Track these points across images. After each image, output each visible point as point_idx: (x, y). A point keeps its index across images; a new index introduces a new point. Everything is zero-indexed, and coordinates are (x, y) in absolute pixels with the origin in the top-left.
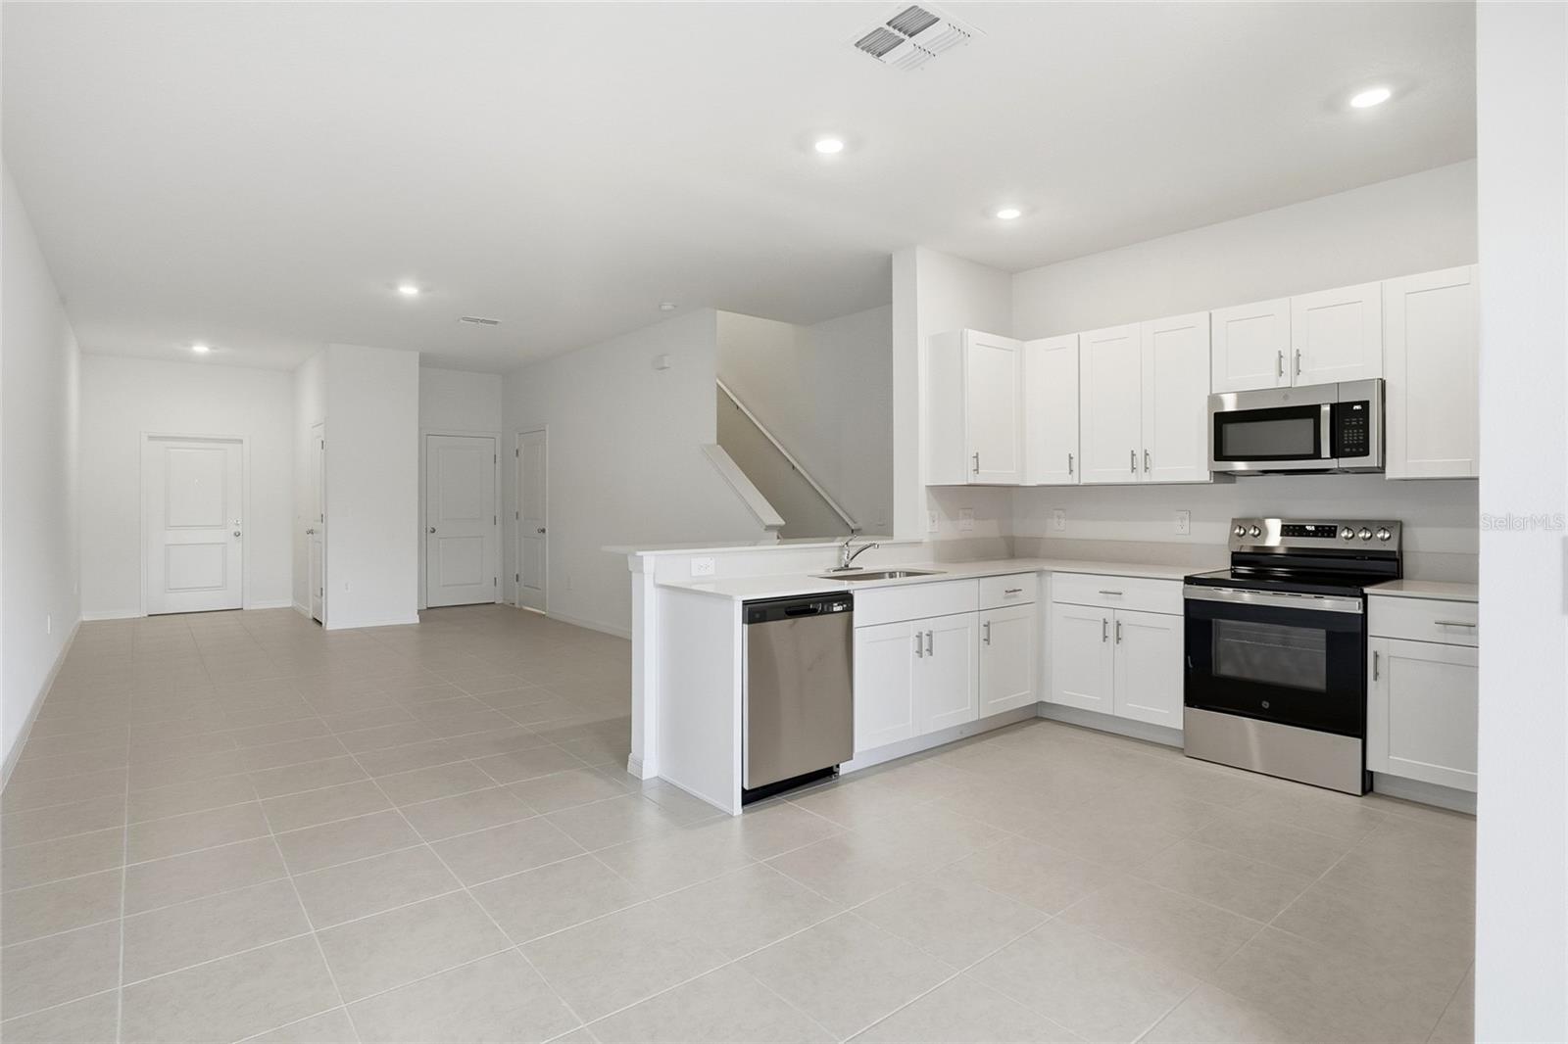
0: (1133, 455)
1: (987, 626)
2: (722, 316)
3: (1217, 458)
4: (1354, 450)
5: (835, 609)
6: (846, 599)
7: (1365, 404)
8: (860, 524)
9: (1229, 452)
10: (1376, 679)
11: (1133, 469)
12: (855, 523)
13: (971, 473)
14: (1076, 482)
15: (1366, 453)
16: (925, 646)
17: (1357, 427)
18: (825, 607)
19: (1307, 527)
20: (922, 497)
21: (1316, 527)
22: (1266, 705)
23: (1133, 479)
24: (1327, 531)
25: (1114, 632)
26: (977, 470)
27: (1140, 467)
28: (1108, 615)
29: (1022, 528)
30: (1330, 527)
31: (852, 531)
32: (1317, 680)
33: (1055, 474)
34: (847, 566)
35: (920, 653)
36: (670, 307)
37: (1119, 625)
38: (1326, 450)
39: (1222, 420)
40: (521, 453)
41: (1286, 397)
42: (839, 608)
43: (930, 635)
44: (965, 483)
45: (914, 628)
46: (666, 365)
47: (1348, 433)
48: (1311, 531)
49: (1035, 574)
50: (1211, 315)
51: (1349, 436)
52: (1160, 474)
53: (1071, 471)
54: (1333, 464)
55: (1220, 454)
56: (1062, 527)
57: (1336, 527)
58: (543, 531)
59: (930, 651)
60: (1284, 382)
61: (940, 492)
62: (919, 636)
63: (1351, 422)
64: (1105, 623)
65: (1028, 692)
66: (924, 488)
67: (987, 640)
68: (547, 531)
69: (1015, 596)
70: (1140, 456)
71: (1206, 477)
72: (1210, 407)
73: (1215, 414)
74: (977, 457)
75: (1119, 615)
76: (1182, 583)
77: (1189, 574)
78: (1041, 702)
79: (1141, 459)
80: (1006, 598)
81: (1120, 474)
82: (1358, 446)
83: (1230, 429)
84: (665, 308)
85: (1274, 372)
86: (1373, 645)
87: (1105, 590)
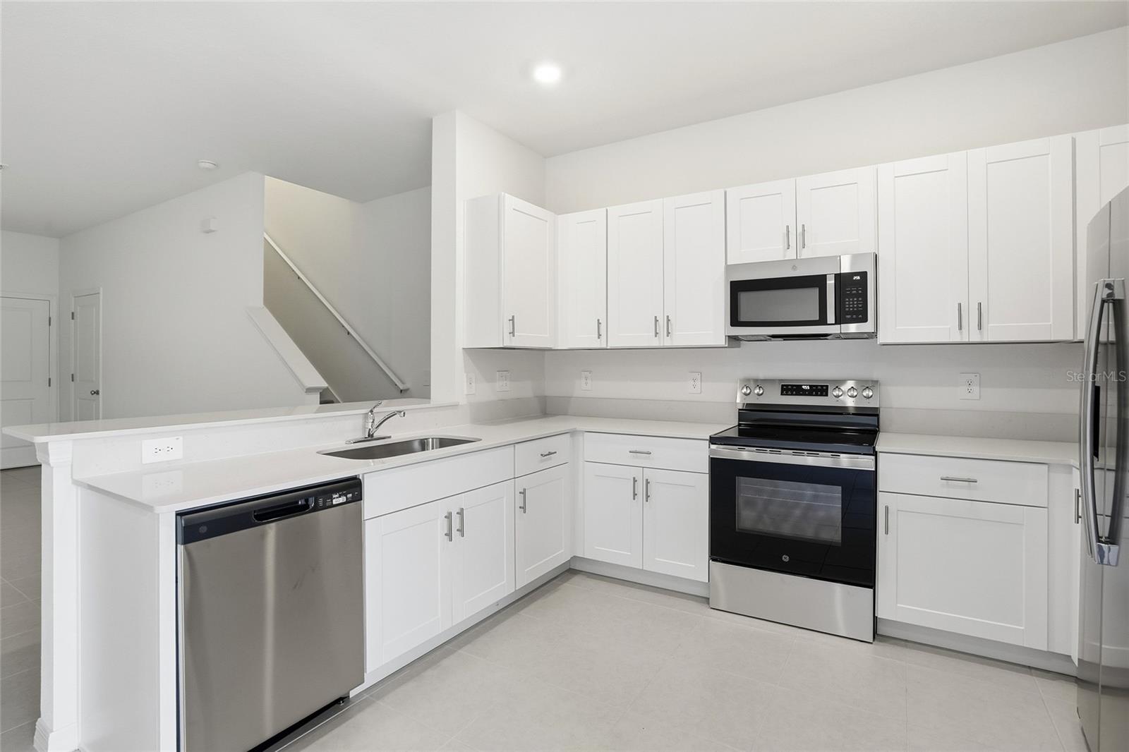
0: (656, 321)
1: (524, 493)
2: (272, 183)
3: (732, 325)
4: (854, 316)
5: (335, 502)
6: (352, 487)
7: (864, 275)
8: (408, 385)
9: (742, 318)
10: (887, 533)
11: (656, 333)
12: (403, 383)
13: (507, 335)
14: (604, 346)
15: (865, 320)
16: (456, 525)
17: (857, 295)
18: (321, 501)
19: (803, 387)
20: (459, 358)
21: (810, 386)
22: (786, 558)
23: (655, 343)
24: (819, 390)
25: (642, 490)
26: (513, 333)
27: (662, 331)
28: (637, 473)
29: (553, 389)
30: (822, 386)
31: (401, 391)
32: (833, 534)
33: (583, 338)
34: (372, 436)
35: (449, 535)
36: (207, 165)
37: (648, 483)
38: (831, 317)
39: (738, 288)
40: (77, 316)
41: (794, 268)
42: (343, 499)
43: (461, 513)
44: (502, 346)
45: (441, 509)
46: (213, 229)
47: (849, 301)
48: (807, 390)
49: (568, 435)
50: (725, 193)
51: (850, 304)
52: (680, 338)
53: (599, 335)
54: (835, 329)
55: (735, 321)
56: (587, 387)
57: (827, 386)
58: (97, 393)
59: (461, 531)
60: (791, 255)
61: (476, 354)
62: (449, 517)
63: (851, 291)
64: (635, 481)
65: (562, 551)
66: (461, 351)
67: (523, 508)
68: (100, 393)
69: (550, 459)
70: (662, 322)
71: (722, 341)
72: (726, 278)
73: (731, 282)
74: (513, 320)
75: (649, 474)
76: (708, 442)
77: (712, 433)
78: (574, 556)
79: (664, 324)
80: (542, 461)
81: (645, 339)
82: (857, 313)
83: (744, 297)
84: (203, 165)
85: (781, 245)
86: (883, 500)
87: (634, 450)
